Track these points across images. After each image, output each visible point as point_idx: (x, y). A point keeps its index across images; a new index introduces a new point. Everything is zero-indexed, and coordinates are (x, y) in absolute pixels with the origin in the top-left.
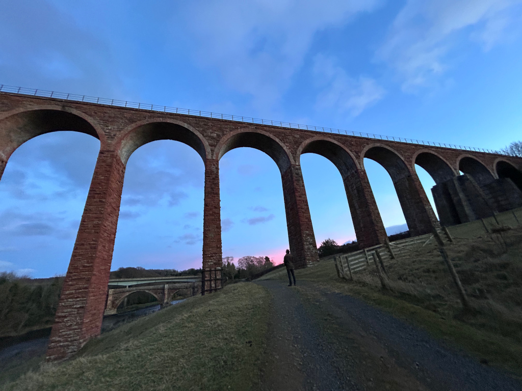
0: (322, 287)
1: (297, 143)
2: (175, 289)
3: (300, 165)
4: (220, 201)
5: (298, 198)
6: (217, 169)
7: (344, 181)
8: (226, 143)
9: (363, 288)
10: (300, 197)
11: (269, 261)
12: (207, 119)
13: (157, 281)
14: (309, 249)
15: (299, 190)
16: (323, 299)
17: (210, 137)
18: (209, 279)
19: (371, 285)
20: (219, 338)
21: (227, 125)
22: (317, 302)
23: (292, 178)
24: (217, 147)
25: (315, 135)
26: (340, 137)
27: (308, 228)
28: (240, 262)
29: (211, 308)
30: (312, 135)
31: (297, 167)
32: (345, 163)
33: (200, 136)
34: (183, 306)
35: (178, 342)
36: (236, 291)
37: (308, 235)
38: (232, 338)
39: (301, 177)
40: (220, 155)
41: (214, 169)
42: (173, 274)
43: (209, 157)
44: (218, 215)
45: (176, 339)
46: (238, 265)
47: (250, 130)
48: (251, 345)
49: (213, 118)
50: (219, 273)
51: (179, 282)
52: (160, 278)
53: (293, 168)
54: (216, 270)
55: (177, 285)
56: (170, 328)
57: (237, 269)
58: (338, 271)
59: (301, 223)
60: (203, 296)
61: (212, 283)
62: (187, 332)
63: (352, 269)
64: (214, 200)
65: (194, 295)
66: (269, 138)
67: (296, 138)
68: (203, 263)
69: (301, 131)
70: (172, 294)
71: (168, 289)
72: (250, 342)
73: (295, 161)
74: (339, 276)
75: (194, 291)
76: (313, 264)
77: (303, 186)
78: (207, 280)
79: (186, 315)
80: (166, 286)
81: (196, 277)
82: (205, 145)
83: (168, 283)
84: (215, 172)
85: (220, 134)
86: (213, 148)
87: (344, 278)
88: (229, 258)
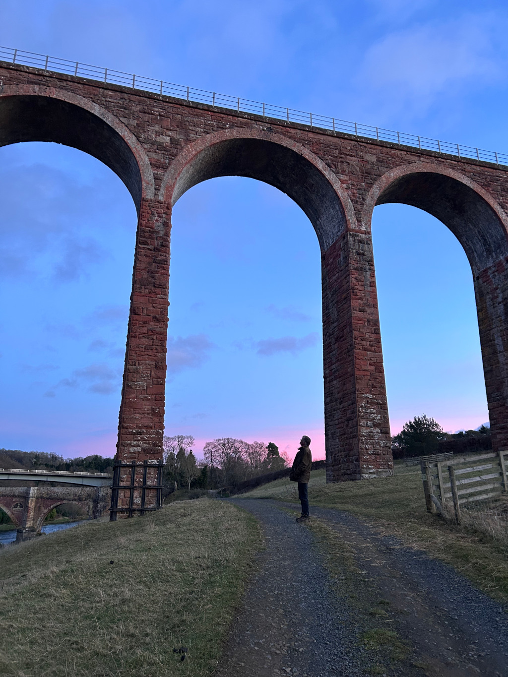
0: (384, 532)
1: (369, 176)
2: (51, 499)
3: (369, 233)
4: (168, 304)
5: (357, 314)
6: (167, 225)
7: (476, 279)
8: (193, 162)
9: (481, 547)
10: (360, 311)
11: (277, 453)
12: (150, 96)
13: (11, 478)
14: (370, 436)
15: (360, 294)
16: (379, 562)
17: (153, 143)
18: (128, 484)
19: (498, 540)
20: (118, 633)
21: (197, 116)
22: (362, 567)
23: (348, 264)
24: (171, 170)
25: (415, 158)
26: (478, 168)
27: (373, 386)
28: (207, 449)
29: (118, 557)
30: (408, 157)
31: (363, 236)
32: (483, 238)
33: (130, 140)
34: (64, 542)
35: (23, 630)
36: (187, 520)
37: (371, 403)
38: (147, 635)
39: (371, 262)
40: (176, 191)
41: (158, 225)
42: (51, 463)
43: (149, 194)
44: (159, 337)
45: (21, 622)
46: (203, 457)
47: (255, 133)
48: (183, 658)
49: (164, 96)
50: (152, 473)
51: (63, 484)
52: (21, 471)
53: (351, 239)
54: (146, 466)
55: (58, 490)
56: (13, 595)
57: (202, 465)
58: (428, 498)
59: (357, 372)
60: (113, 523)
61: (136, 494)
62: (50, 608)
63: (462, 497)
64: (153, 302)
65: (95, 517)
66: (299, 158)
67: (367, 162)
68: (117, 446)
69: (383, 145)
70: (46, 511)
71: (37, 498)
72: (181, 651)
73: (359, 221)
74: (429, 509)
75: (95, 507)
76: (377, 473)
77: (373, 285)
78: (124, 488)
79: (55, 569)
80: (33, 491)
81: (103, 475)
82: (140, 163)
83: (37, 483)
84: (161, 233)
85: (181, 137)
86: (160, 172)
87: (439, 516)
88: (182, 438)
